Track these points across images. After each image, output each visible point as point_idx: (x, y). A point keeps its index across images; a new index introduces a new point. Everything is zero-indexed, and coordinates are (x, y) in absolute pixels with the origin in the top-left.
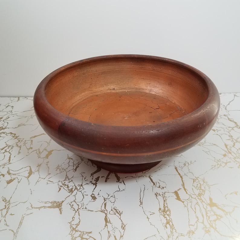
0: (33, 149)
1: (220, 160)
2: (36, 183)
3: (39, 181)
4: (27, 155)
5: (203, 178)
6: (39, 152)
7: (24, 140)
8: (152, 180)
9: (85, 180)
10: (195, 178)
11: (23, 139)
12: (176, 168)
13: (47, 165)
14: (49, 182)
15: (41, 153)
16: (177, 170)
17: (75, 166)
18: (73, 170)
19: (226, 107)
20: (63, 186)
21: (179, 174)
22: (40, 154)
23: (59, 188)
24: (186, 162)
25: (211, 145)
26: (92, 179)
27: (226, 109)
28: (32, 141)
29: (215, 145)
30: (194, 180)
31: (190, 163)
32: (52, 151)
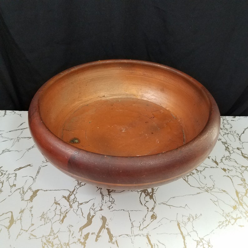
0: (17, 187)
1: (229, 213)
2: (17, 237)
3: (20, 234)
4: (9, 196)
5: (208, 241)
6: (23, 192)
7: (7, 173)
8: (149, 241)
9: (73, 236)
10: (200, 240)
11: (7, 171)
12: (178, 225)
13: (31, 211)
14: (32, 237)
15: (25, 193)
16: (179, 228)
17: (62, 215)
18: (59, 221)
19: (240, 137)
20: (47, 244)
21: (182, 233)
22: (23, 195)
23: (43, 246)
24: (191, 216)
25: (220, 191)
26: (81, 235)
27: (240, 139)
28: (16, 174)
29: (224, 191)
30: (197, 242)
31: (195, 218)
32: (38, 190)
